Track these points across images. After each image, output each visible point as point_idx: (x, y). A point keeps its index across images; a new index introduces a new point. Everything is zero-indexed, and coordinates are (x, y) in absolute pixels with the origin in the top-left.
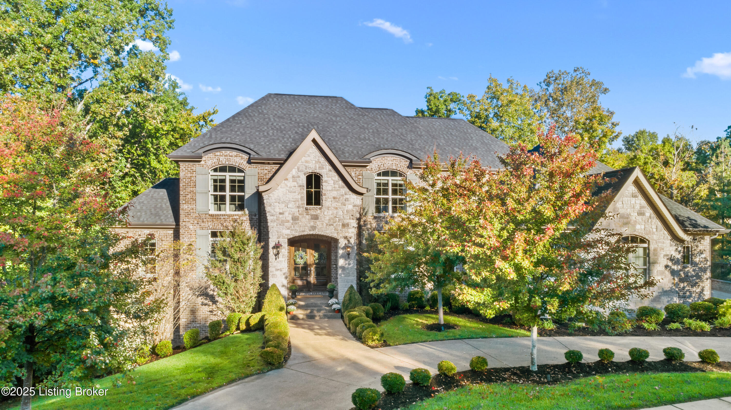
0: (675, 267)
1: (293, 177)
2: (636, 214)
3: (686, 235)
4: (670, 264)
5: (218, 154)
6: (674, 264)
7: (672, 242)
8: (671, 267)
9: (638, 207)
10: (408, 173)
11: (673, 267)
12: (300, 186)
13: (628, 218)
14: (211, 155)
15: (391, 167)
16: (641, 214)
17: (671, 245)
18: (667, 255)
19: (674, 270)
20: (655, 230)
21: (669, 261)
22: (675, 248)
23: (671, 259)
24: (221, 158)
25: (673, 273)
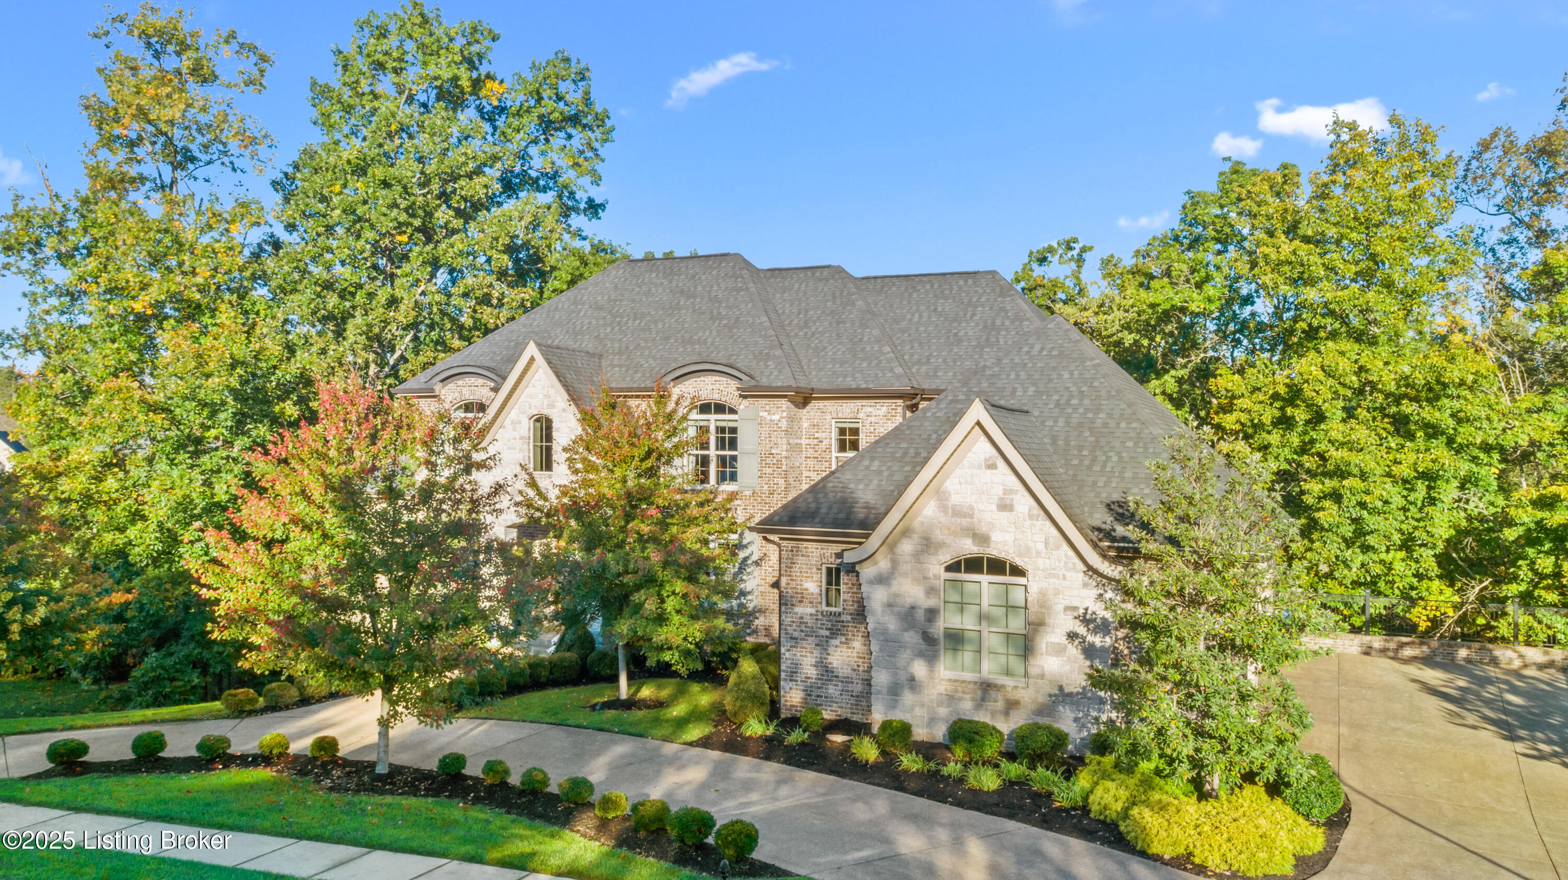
0: (1097, 640)
1: (513, 423)
2: (994, 507)
3: (1106, 564)
4: (1082, 630)
5: (460, 383)
6: (1095, 631)
7: (1086, 578)
8: (1084, 638)
9: (998, 491)
10: (742, 407)
11: (1090, 638)
12: (522, 438)
13: (971, 516)
14: (451, 386)
15: (710, 396)
16: (1005, 507)
17: (1085, 585)
18: (1075, 608)
19: (1092, 645)
20: (1041, 546)
21: (1077, 622)
22: (1095, 592)
23: (1086, 620)
24: (465, 390)
25: (1089, 652)
